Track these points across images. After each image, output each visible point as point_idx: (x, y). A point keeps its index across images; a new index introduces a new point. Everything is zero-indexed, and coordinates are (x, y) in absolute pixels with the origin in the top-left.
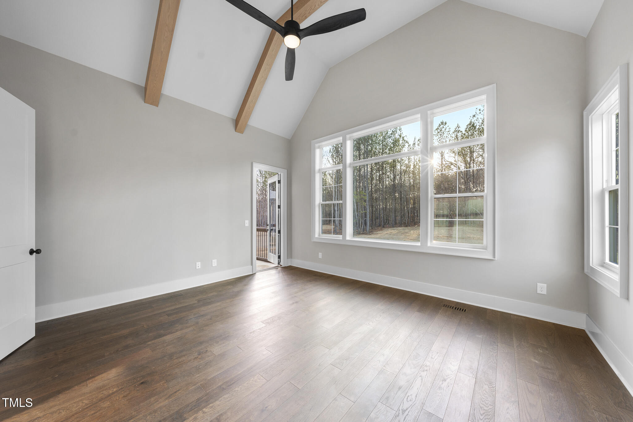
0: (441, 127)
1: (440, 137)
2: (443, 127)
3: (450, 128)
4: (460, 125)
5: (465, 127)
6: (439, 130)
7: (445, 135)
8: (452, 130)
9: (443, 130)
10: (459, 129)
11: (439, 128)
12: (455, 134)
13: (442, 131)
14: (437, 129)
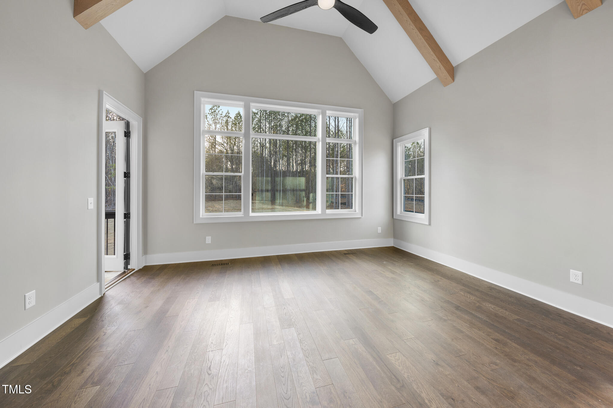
0: (215, 108)
1: (214, 117)
2: (217, 109)
3: (222, 112)
4: (230, 112)
5: (235, 115)
6: (213, 110)
7: (218, 117)
8: (224, 114)
9: (217, 111)
10: (229, 115)
11: (213, 109)
12: (226, 118)
13: (216, 113)
14: (211, 109)
